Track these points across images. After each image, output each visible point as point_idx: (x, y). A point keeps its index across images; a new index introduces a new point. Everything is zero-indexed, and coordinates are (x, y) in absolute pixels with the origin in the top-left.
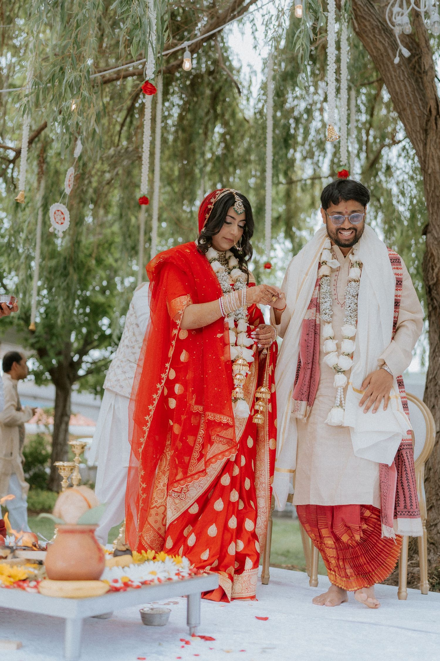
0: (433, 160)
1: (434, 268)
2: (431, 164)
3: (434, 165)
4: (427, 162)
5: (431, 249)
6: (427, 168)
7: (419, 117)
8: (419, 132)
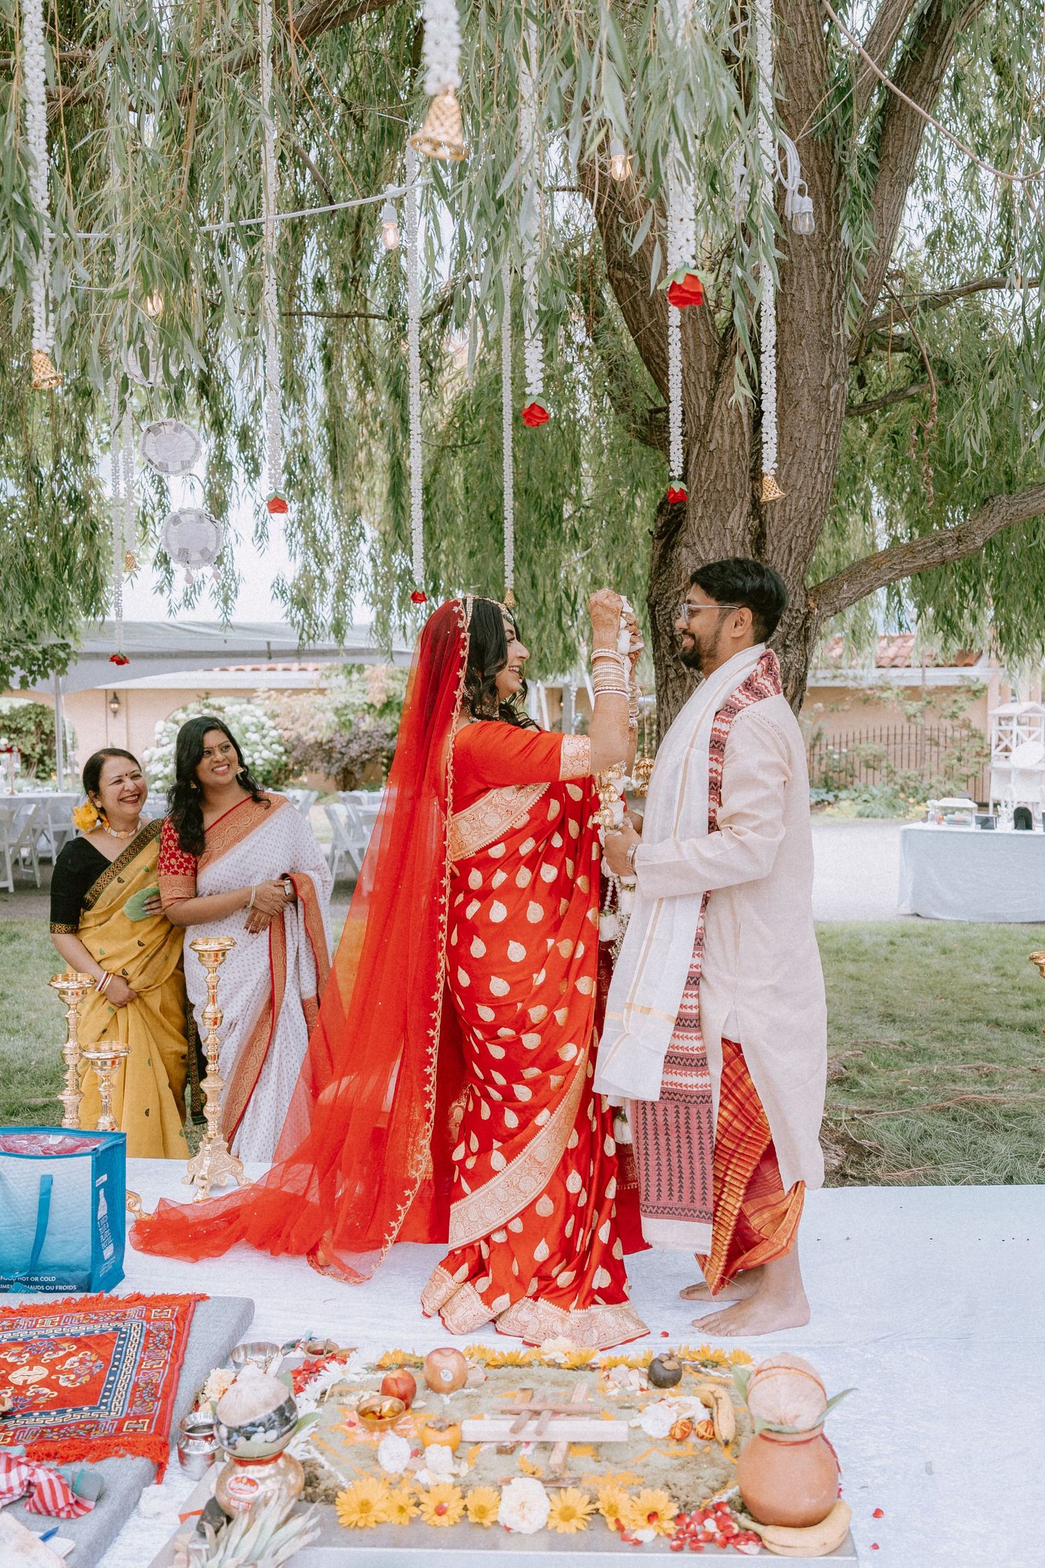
0: (722, 429)
2: (717, 434)
3: (722, 437)
7: (708, 347)
8: (704, 374)
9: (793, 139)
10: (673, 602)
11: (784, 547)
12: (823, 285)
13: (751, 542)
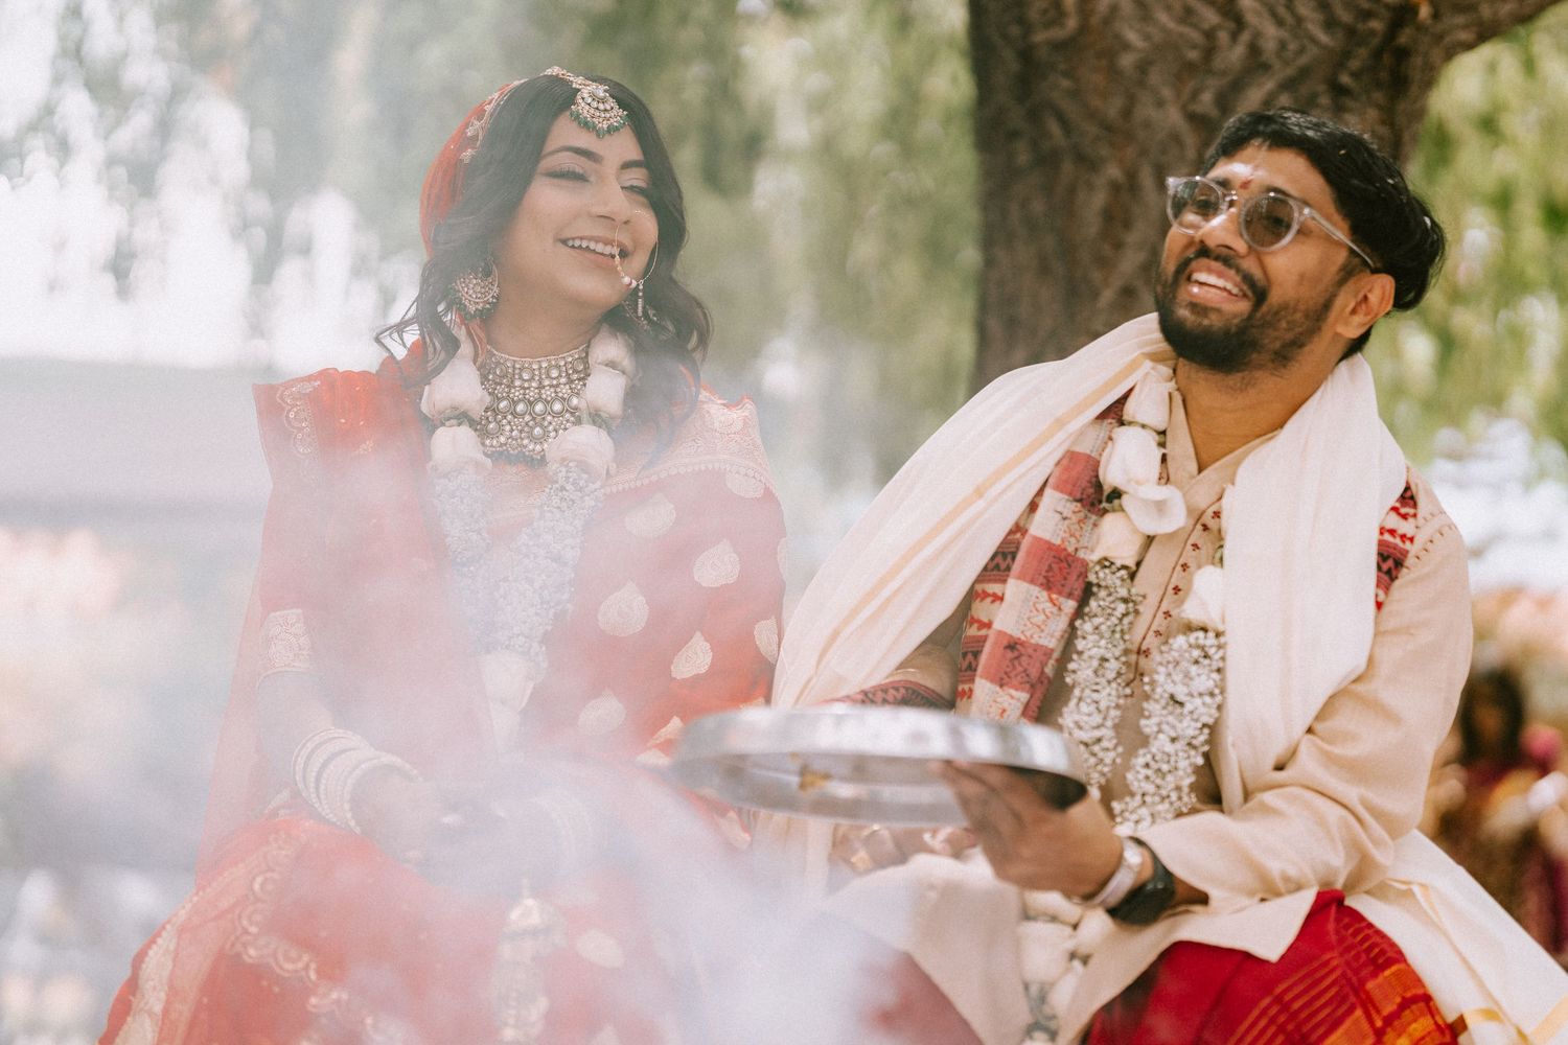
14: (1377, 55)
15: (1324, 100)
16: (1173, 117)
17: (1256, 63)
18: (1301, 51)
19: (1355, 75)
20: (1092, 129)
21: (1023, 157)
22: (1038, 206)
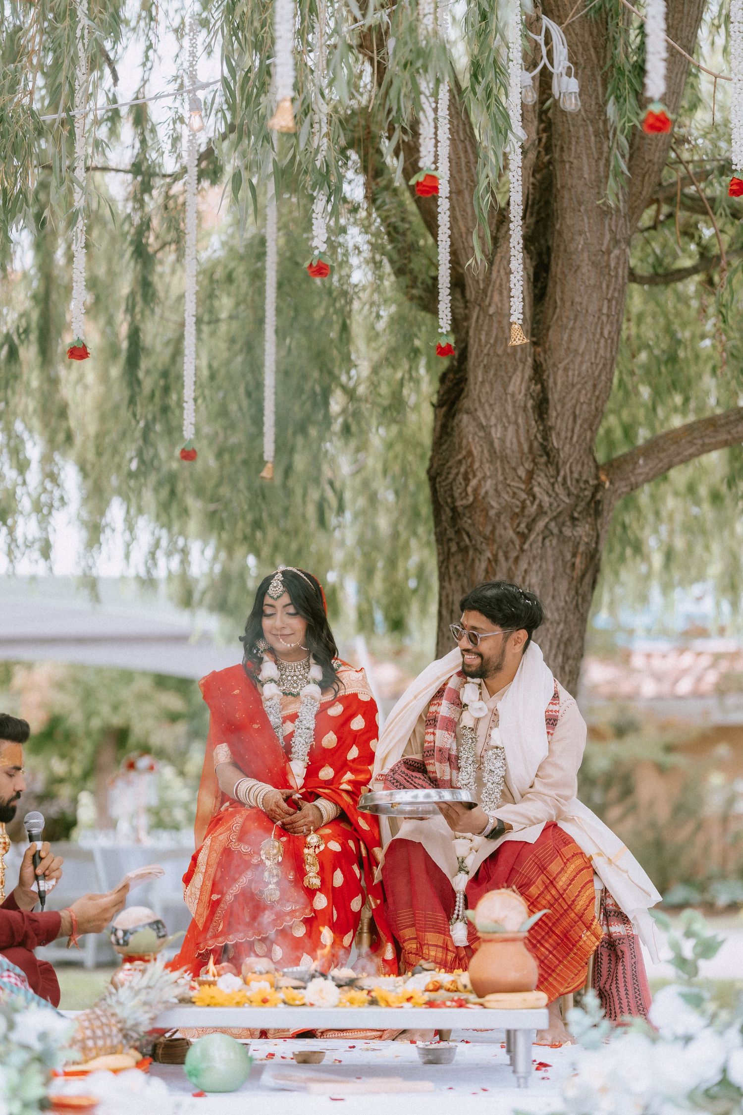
0: (501, 293)
1: (471, 476)
2: (497, 298)
3: (502, 301)
4: (489, 294)
5: (468, 443)
6: (487, 303)
9: (560, 24)
10: (454, 471)
11: (568, 414)
12: (601, 154)
13: (534, 407)
14: (589, 504)
15: (568, 523)
16: (511, 533)
17: (541, 511)
18: (558, 506)
19: (580, 513)
20: (480, 539)
21: (454, 548)
22: (460, 568)
